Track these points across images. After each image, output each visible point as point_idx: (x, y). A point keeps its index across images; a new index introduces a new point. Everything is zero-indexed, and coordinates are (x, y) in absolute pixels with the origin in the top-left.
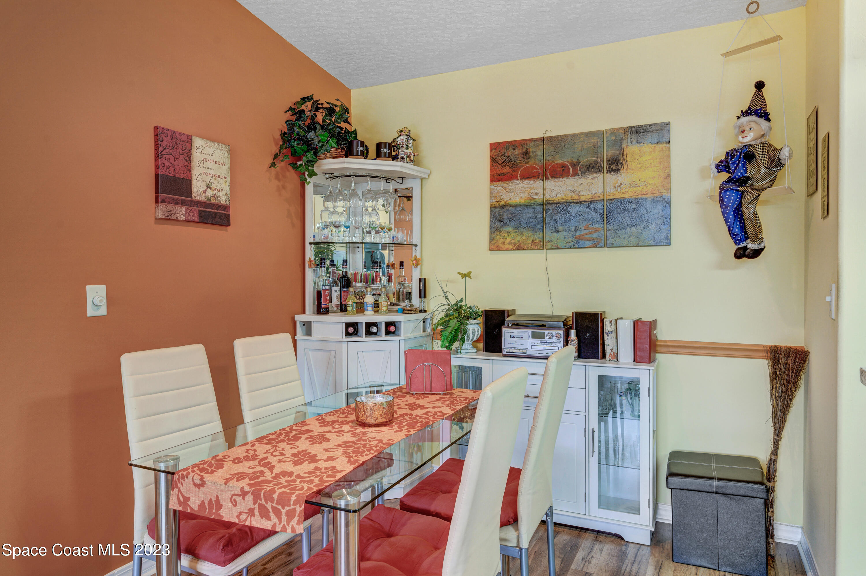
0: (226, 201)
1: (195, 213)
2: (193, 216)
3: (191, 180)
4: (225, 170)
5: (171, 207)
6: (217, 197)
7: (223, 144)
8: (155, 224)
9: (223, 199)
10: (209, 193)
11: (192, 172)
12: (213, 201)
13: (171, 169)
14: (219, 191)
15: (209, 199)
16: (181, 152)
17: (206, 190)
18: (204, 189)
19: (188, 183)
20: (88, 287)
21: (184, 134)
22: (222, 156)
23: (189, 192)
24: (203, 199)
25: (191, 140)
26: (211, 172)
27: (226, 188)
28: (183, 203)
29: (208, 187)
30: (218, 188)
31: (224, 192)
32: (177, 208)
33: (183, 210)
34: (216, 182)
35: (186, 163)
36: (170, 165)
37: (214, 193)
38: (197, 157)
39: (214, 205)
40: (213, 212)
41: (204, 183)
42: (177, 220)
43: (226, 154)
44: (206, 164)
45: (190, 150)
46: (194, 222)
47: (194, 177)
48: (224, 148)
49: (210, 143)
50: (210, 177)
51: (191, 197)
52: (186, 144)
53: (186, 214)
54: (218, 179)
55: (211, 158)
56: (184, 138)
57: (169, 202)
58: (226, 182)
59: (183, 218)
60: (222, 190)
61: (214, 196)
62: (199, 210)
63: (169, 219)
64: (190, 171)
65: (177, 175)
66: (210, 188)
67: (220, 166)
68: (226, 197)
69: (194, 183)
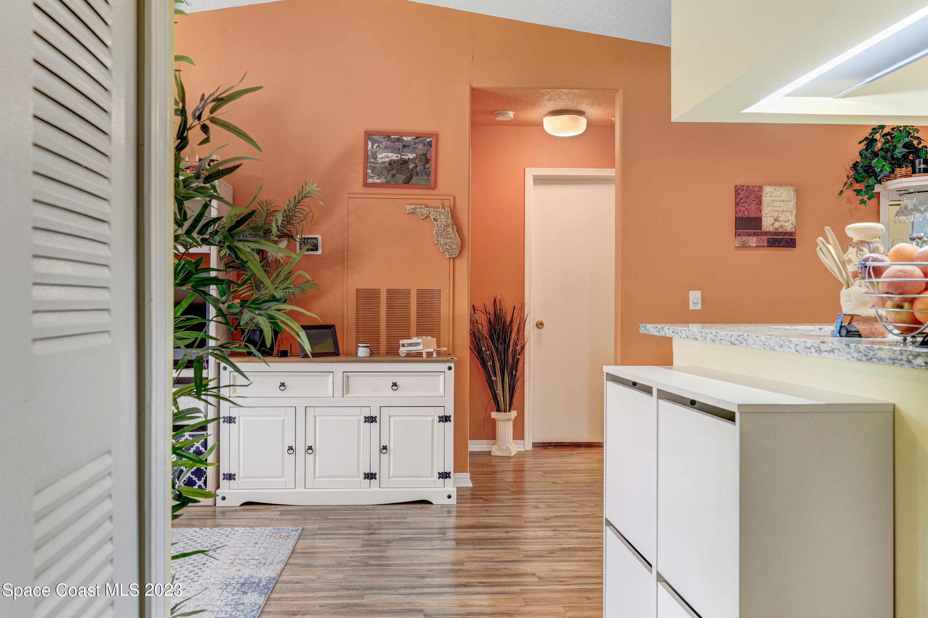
0: (792, 228)
1: (764, 240)
2: (763, 242)
3: (761, 218)
4: (792, 205)
5: (745, 238)
6: (784, 227)
7: (789, 186)
8: (735, 250)
9: (789, 227)
10: (777, 225)
11: (762, 211)
12: (780, 230)
13: (746, 212)
14: (786, 222)
15: (777, 229)
16: (754, 199)
17: (774, 223)
18: (772, 222)
19: (760, 219)
20: (690, 292)
21: (756, 186)
22: (789, 196)
23: (760, 226)
24: (771, 229)
25: (762, 189)
26: (779, 209)
27: (793, 219)
28: (755, 234)
29: (776, 220)
30: (785, 220)
31: (790, 222)
32: (750, 238)
33: (755, 239)
34: (783, 216)
35: (758, 206)
36: (745, 209)
37: (781, 224)
38: (766, 200)
39: (781, 233)
40: (780, 238)
41: (773, 218)
42: (750, 246)
43: (793, 193)
44: (774, 204)
45: (761, 196)
46: (764, 246)
47: (764, 215)
48: (791, 188)
49: (777, 188)
50: (778, 213)
51: (761, 229)
52: (758, 192)
53: (756, 242)
54: (784, 213)
55: (779, 198)
56: (756, 189)
57: (744, 235)
58: (792, 214)
59: (754, 245)
60: (788, 221)
61: (781, 226)
62: (768, 238)
63: (744, 246)
64: (761, 211)
65: (750, 216)
66: (778, 221)
67: (787, 203)
68: (792, 226)
69: (764, 219)
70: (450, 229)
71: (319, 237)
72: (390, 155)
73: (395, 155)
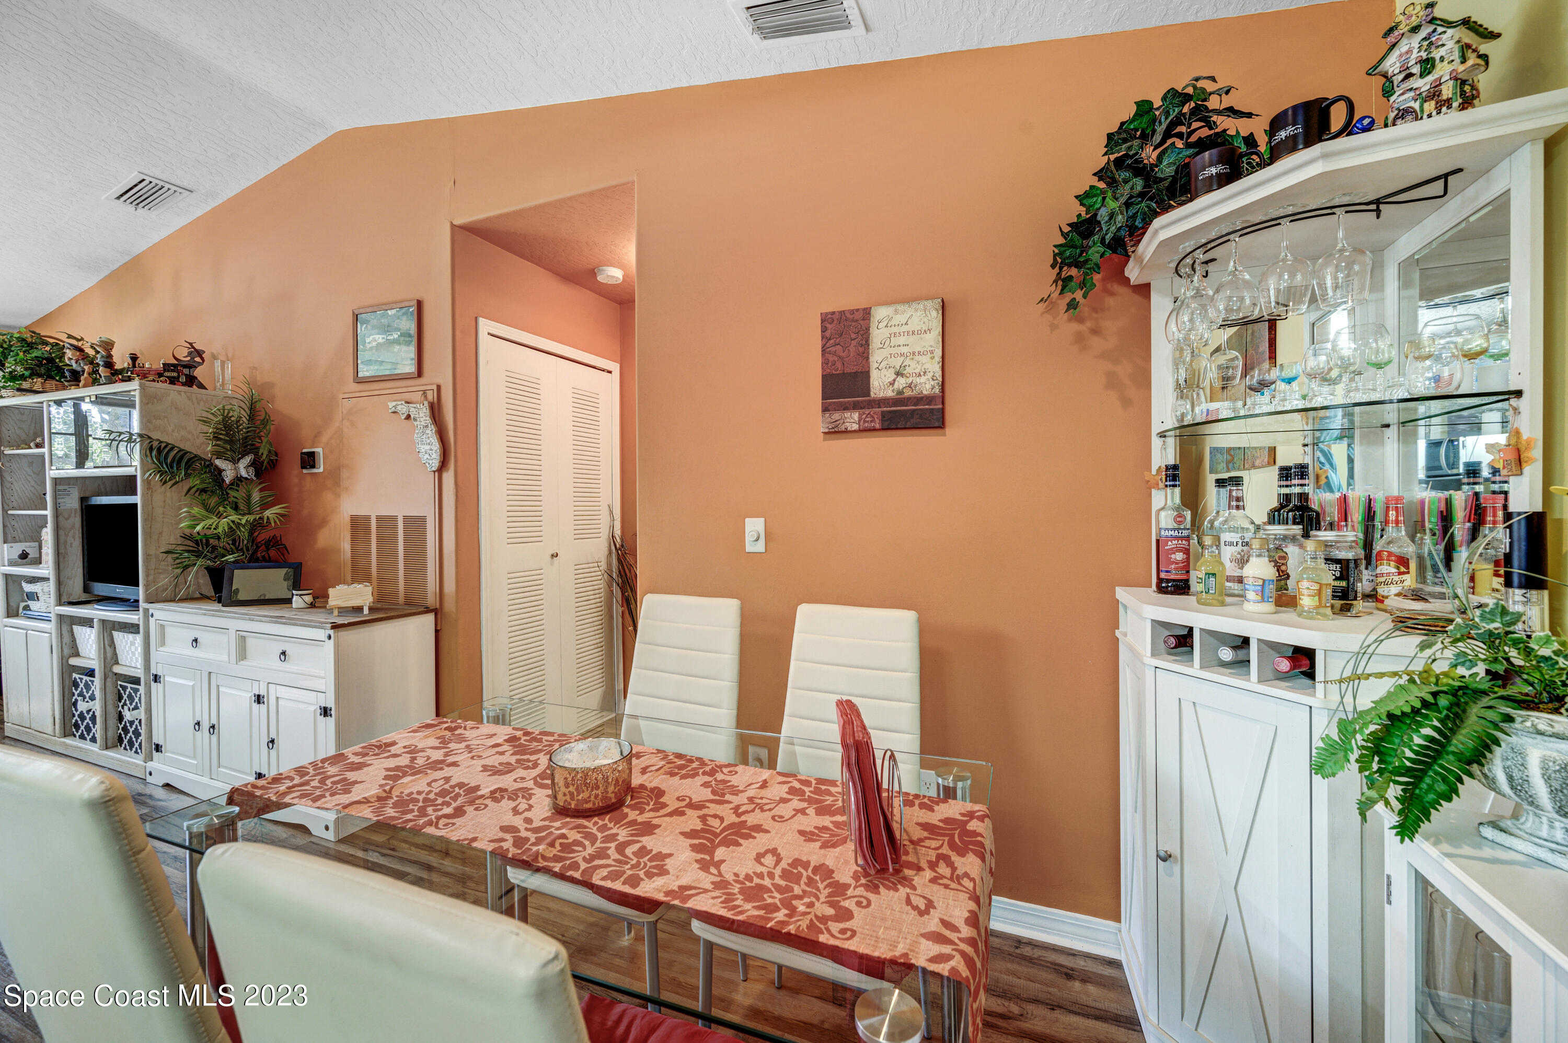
0: (933, 388)
1: (875, 416)
2: (872, 421)
3: (868, 372)
4: (933, 339)
5: (836, 416)
6: (916, 386)
7: (927, 299)
8: (825, 440)
9: (927, 386)
10: (901, 383)
11: (871, 359)
12: (908, 393)
13: (839, 364)
14: (920, 375)
15: (900, 392)
16: (853, 336)
17: (894, 380)
18: (891, 379)
19: (866, 375)
20: (747, 520)
21: (858, 310)
22: (926, 320)
23: (866, 390)
24: (890, 393)
25: (869, 314)
26: (905, 350)
27: (935, 368)
28: (856, 407)
29: (898, 374)
30: (917, 371)
31: (930, 375)
32: (847, 414)
33: (856, 416)
34: (913, 364)
35: (861, 349)
36: (836, 359)
37: (909, 380)
38: (878, 335)
39: (909, 398)
40: (908, 410)
41: (892, 371)
42: (846, 432)
43: (934, 313)
44: (894, 341)
45: (868, 329)
46: (874, 430)
47: (873, 365)
48: (929, 304)
49: (900, 307)
50: (902, 358)
51: (869, 395)
52: (861, 322)
53: (859, 421)
54: (917, 357)
55: (905, 328)
56: (858, 316)
57: (835, 410)
58: (932, 358)
59: (855, 427)
60: (925, 373)
61: (910, 386)
62: (882, 412)
63: (835, 432)
64: (868, 358)
65: (847, 370)
66: (902, 375)
67: (922, 336)
68: (932, 383)
69: (874, 374)
70: (428, 431)
71: (319, 450)
72: (377, 337)
73: (381, 336)
